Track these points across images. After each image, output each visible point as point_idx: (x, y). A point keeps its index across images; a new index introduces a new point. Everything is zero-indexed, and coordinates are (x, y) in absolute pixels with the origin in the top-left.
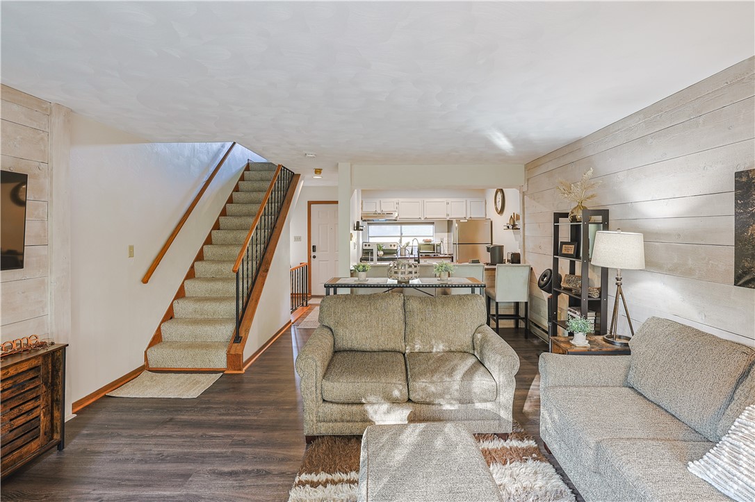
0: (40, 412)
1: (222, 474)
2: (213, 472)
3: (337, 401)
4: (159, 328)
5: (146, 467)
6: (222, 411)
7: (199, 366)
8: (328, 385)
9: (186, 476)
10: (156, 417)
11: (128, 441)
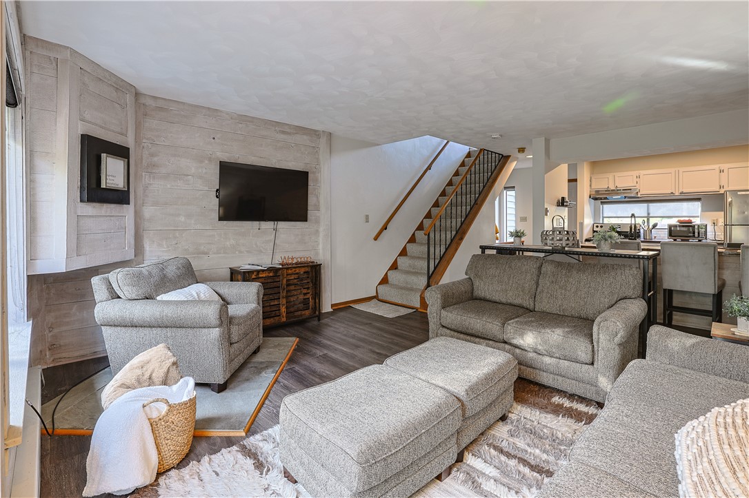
0: (309, 296)
1: (374, 352)
2: (371, 350)
3: (450, 326)
4: (387, 273)
5: (345, 338)
6: (399, 328)
7: (405, 303)
8: (444, 313)
9: (357, 347)
10: (365, 321)
11: (345, 326)
